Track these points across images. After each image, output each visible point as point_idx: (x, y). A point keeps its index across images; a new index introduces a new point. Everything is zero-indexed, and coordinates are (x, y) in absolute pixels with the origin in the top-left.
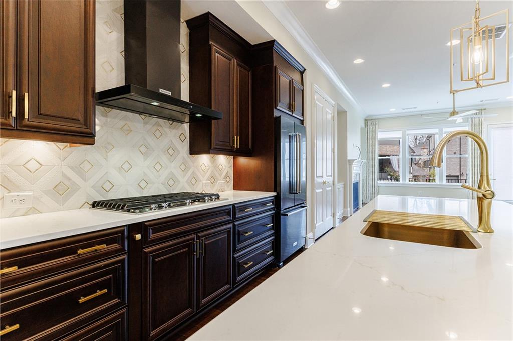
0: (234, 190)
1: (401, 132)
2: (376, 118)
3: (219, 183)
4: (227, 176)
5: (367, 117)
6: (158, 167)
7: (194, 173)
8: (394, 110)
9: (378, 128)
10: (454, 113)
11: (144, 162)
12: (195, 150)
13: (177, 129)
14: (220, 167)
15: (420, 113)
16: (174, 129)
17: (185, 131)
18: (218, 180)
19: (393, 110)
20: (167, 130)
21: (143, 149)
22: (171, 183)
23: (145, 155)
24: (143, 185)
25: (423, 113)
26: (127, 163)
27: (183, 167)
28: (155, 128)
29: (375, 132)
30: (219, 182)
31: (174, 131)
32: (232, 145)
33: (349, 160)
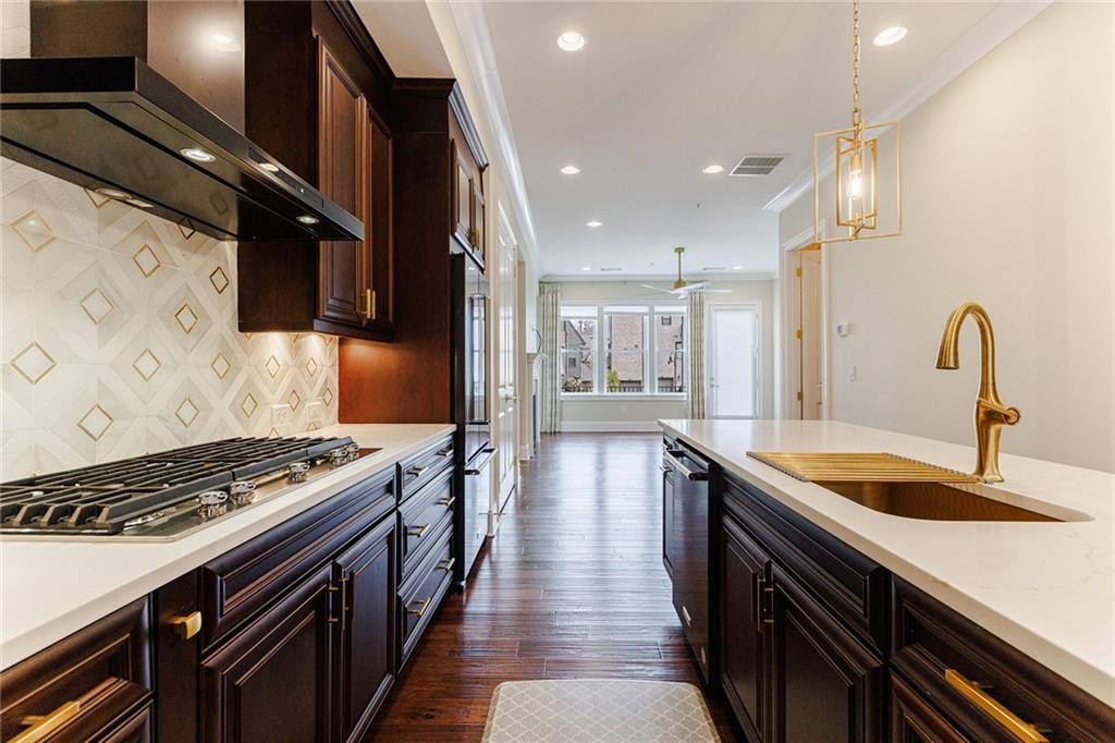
0: (340, 422)
1: (596, 308)
2: (557, 279)
3: (309, 407)
4: (325, 389)
5: (545, 277)
6: (147, 365)
7: (249, 382)
8: (588, 269)
9: (562, 299)
10: (680, 283)
11: (100, 347)
12: (251, 318)
13: (205, 254)
14: (312, 367)
15: (624, 279)
16: (195, 252)
17: (227, 262)
18: (306, 400)
19: (586, 269)
20: (175, 252)
21: (97, 305)
22: (187, 412)
23: (104, 325)
24: (96, 423)
25: (629, 279)
26: (34, 347)
27: (221, 366)
28: (138, 242)
29: (555, 305)
30: (307, 405)
31: (197, 259)
32: (358, 311)
33: (528, 354)
